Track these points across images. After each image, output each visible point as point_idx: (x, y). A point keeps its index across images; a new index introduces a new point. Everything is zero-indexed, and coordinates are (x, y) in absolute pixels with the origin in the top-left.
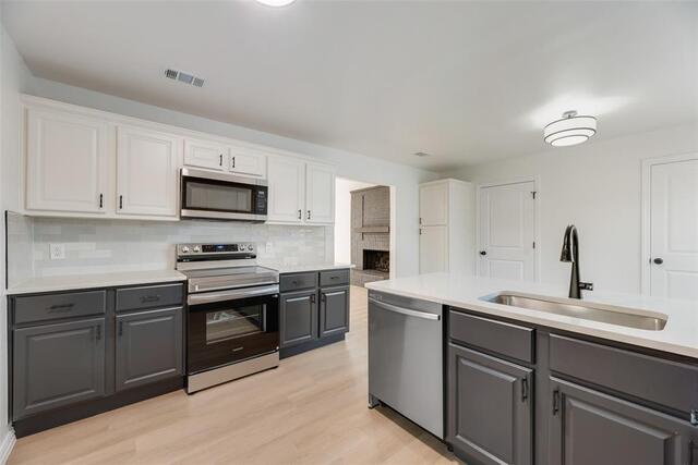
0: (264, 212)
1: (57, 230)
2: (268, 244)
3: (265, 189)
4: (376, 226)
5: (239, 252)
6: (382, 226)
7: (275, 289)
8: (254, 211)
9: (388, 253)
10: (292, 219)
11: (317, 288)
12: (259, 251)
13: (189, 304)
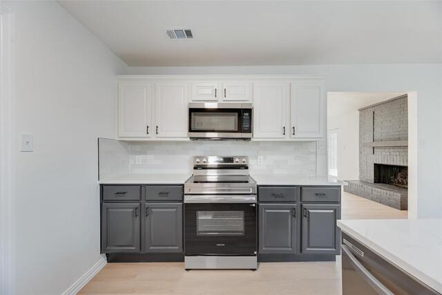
0: (249, 131)
1: (138, 148)
2: (259, 157)
3: (249, 111)
4: (390, 140)
5: (235, 163)
6: (399, 139)
7: (253, 199)
8: (240, 130)
9: (406, 168)
10: (278, 135)
11: (299, 203)
12: (251, 163)
13: (185, 202)
